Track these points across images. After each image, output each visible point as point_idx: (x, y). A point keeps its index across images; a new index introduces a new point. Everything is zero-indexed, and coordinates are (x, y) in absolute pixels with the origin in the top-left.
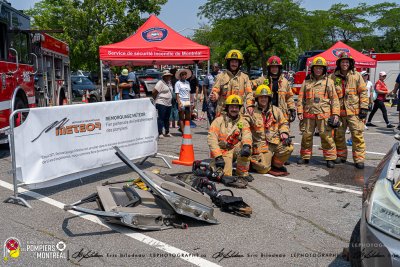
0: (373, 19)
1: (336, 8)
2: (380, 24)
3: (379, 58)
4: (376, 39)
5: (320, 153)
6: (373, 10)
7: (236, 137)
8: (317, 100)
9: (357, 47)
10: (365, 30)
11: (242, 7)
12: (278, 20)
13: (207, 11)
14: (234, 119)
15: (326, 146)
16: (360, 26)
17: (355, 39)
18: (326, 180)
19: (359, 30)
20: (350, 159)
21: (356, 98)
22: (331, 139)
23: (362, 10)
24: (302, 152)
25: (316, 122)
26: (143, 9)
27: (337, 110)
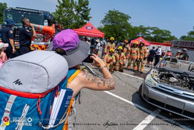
0: (151, 31)
1: (141, 26)
2: (153, 33)
3: (151, 43)
4: (151, 37)
5: (132, 68)
6: (151, 29)
7: (111, 61)
8: (134, 53)
9: (146, 39)
10: (148, 34)
11: (113, 22)
12: (124, 27)
13: (103, 22)
14: (111, 55)
15: (134, 66)
16: (147, 33)
17: (145, 36)
18: (133, 75)
19: (147, 34)
20: (140, 70)
21: (144, 54)
22: (136, 64)
23: (148, 28)
24: (128, 67)
25: (133, 59)
26: (85, 19)
27: (139, 57)
